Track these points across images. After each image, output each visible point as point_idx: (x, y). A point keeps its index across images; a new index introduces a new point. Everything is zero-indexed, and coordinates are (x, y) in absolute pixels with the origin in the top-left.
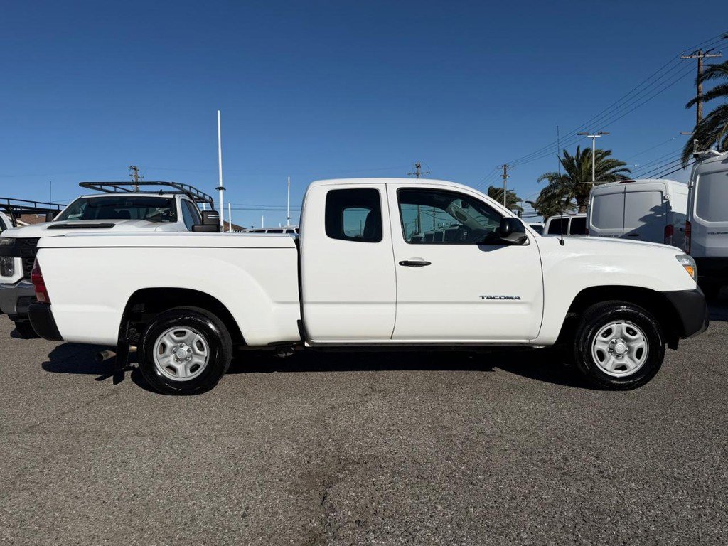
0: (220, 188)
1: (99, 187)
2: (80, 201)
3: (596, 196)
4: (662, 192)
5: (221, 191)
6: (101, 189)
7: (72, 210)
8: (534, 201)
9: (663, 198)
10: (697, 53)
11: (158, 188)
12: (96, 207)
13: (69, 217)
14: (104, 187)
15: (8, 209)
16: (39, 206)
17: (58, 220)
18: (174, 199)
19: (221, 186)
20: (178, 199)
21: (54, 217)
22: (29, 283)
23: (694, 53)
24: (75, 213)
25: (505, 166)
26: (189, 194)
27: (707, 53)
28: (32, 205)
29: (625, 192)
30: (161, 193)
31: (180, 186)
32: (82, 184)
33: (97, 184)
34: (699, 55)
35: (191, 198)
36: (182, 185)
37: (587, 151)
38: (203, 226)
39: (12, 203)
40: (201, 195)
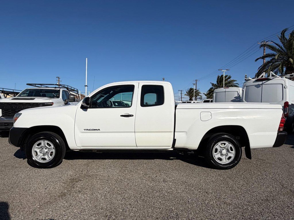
0: (86, 86)
1: (35, 85)
2: (27, 90)
3: (216, 93)
4: (238, 92)
5: (86, 87)
6: (35, 86)
7: (23, 93)
8: (206, 93)
9: (238, 94)
10: (263, 42)
11: (55, 86)
12: (33, 92)
13: (22, 95)
14: (36, 85)
15: (3, 92)
16: (14, 91)
17: (18, 96)
18: (60, 90)
19: (86, 85)
20: (61, 90)
21: (17, 95)
22: (4, 118)
23: (262, 42)
24: (24, 94)
25: (196, 80)
26: (67, 88)
27: (267, 42)
28: (12, 91)
29: (225, 92)
30: (55, 88)
31: (63, 86)
32: (27, 84)
33: (33, 84)
34: (264, 42)
35: (68, 89)
36: (64, 85)
37: (222, 76)
38: (69, 100)
39: (4, 90)
40: (72, 88)
